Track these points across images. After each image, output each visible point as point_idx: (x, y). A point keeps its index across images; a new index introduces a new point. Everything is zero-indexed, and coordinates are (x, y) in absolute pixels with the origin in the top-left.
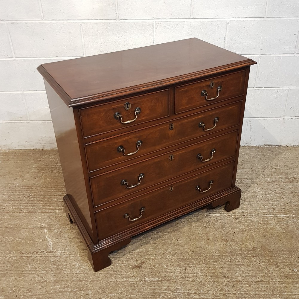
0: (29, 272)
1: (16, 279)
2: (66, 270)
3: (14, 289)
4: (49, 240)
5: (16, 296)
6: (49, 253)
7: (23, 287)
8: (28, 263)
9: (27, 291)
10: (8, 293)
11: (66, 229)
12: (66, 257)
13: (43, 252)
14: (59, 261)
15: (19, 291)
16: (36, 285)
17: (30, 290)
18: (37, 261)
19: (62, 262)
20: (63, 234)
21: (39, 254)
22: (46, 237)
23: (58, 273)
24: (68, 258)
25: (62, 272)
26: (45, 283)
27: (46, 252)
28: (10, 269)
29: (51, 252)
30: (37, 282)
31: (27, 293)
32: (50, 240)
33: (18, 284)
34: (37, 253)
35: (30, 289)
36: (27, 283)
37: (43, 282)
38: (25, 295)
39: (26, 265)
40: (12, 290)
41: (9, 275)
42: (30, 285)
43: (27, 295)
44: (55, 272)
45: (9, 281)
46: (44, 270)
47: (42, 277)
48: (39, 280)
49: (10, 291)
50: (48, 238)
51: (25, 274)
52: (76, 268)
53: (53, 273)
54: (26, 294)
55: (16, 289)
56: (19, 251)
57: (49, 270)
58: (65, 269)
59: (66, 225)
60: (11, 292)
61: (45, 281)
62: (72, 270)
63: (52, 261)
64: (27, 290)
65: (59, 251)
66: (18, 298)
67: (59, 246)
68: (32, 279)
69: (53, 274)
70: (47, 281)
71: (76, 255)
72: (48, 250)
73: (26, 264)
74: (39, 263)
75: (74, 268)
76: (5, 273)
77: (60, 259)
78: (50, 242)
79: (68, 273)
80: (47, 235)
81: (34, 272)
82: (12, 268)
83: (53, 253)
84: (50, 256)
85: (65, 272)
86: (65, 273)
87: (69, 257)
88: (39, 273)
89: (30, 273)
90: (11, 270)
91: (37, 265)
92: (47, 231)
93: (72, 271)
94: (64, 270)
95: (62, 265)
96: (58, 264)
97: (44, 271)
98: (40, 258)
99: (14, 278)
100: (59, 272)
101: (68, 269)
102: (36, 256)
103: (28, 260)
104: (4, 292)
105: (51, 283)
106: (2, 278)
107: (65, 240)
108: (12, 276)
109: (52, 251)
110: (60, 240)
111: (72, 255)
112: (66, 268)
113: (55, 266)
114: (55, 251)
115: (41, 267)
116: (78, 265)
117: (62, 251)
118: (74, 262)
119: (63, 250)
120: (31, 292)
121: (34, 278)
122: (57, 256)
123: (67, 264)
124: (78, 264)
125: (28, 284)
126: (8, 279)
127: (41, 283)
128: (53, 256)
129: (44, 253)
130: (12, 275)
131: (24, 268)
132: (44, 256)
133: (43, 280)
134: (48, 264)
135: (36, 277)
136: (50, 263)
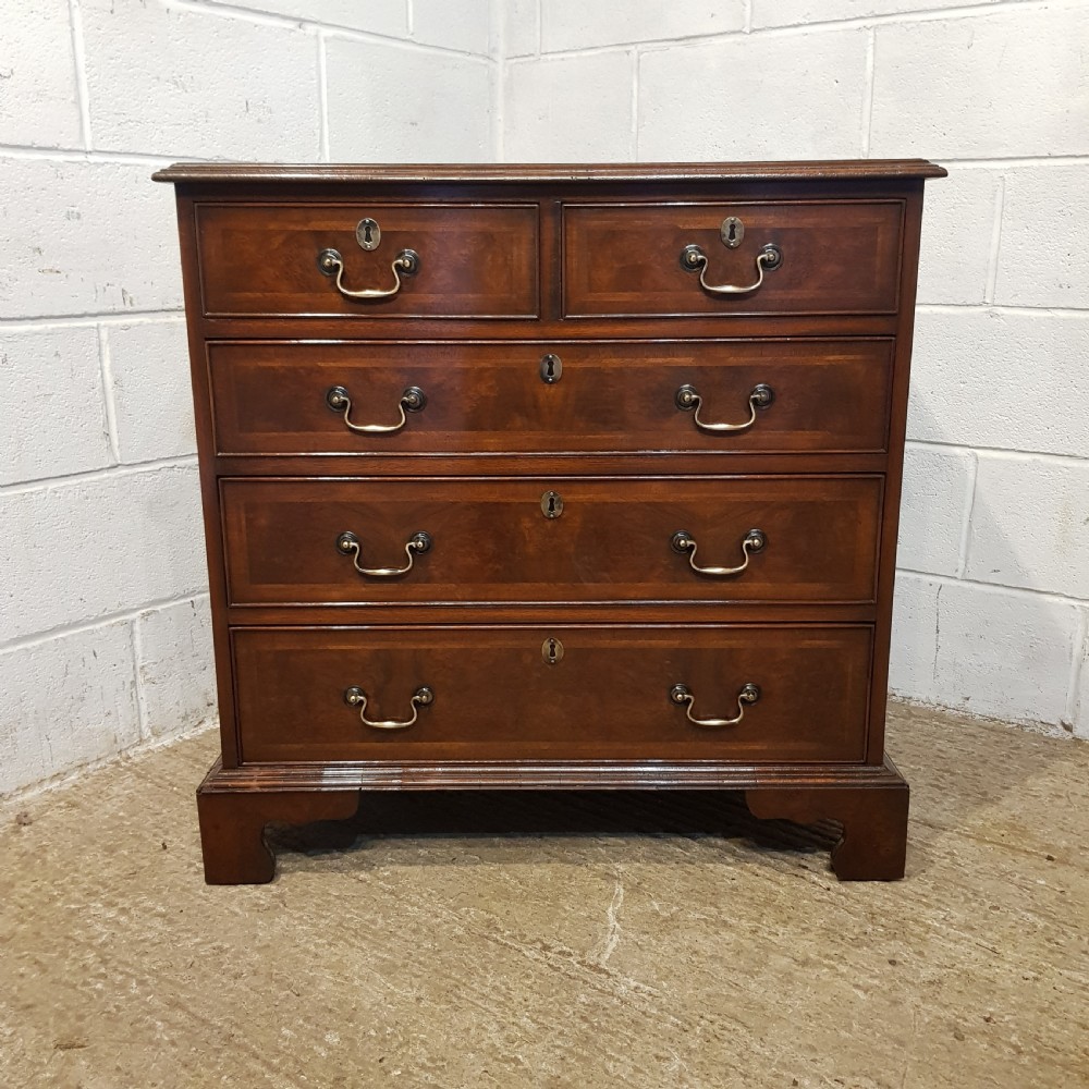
0: (477, 999)
1: (419, 999)
2: (618, 1060)
3: (389, 1030)
4: (613, 922)
5: (381, 1061)
6: (587, 970)
7: (423, 1042)
8: (493, 968)
9: (429, 1064)
10: (361, 1035)
11: (697, 916)
12: (644, 1013)
13: (570, 955)
14: (608, 1015)
15: (401, 1046)
16: (472, 1055)
17: (439, 1064)
18: (528, 976)
19: (618, 1023)
20: (678, 927)
21: (549, 954)
22: (610, 909)
23: (580, 1058)
24: (651, 1021)
25: (600, 1059)
26: (508, 1068)
27: (580, 959)
28: (422, 959)
29: (596, 968)
30: (484, 1047)
31: (423, 1067)
32: (618, 926)
33: (415, 1022)
34: (546, 948)
35: (443, 1060)
36: (448, 1034)
37: (507, 1060)
38: (410, 1074)
39: (481, 971)
40: (380, 1029)
41: (406, 976)
42: (454, 1046)
43: (418, 1076)
44: (571, 1044)
45: (392, 994)
46: (535, 1017)
47: (510, 1040)
48: (493, 1045)
49: (373, 1033)
50: (611, 917)
51: (459, 998)
52: (662, 1072)
53: (559, 1047)
54: (416, 1070)
55: (396, 1036)
56: (487, 916)
57: (552, 1029)
58: (617, 1056)
59: (704, 903)
60: (370, 1036)
61: (516, 1061)
62: (641, 1072)
63: (583, 1000)
64: (432, 1060)
65: (631, 980)
66: (383, 1069)
67: (637, 962)
68: (473, 1031)
69: (558, 1052)
70: (522, 1064)
71: (690, 1024)
72: (591, 958)
73: (485, 969)
74: (531, 987)
75: (652, 1069)
76: (399, 963)
77: (617, 1007)
78: (613, 933)
79: (618, 1077)
80: (614, 905)
81: (494, 1010)
82: (430, 958)
83: (604, 976)
84: (585, 982)
85: (610, 1066)
86: (607, 1072)
87: (659, 1019)
88: (512, 1020)
89: (480, 1003)
90: (420, 963)
91: (521, 989)
92: (622, 891)
93: (640, 1076)
94: (610, 1058)
95: (611, 1033)
96: (599, 1023)
97: (534, 1021)
98: (547, 971)
99: (412, 994)
100: (585, 1053)
101: (629, 1061)
102: (536, 956)
103: (500, 956)
104: (351, 1025)
105: (531, 1079)
106: (378, 975)
107: (672, 952)
108: (411, 986)
109: (603, 966)
110: (654, 942)
111: (672, 1018)
112: (621, 1051)
113: (585, 1026)
114: (613, 971)
115: (530, 1002)
116: (680, 1066)
117: (642, 986)
118: (666, 1045)
119: (644, 982)
120: (438, 1072)
121: (483, 1028)
122: (613, 995)
123: (633, 1040)
124: (678, 1061)
125: (448, 1038)
126: (392, 987)
127: (497, 1059)
128: (599, 987)
129: (571, 959)
130: (416, 982)
131: (470, 978)
132: (563, 969)
133: (506, 1053)
134: (560, 1005)
135: (490, 1028)
136: (572, 1004)
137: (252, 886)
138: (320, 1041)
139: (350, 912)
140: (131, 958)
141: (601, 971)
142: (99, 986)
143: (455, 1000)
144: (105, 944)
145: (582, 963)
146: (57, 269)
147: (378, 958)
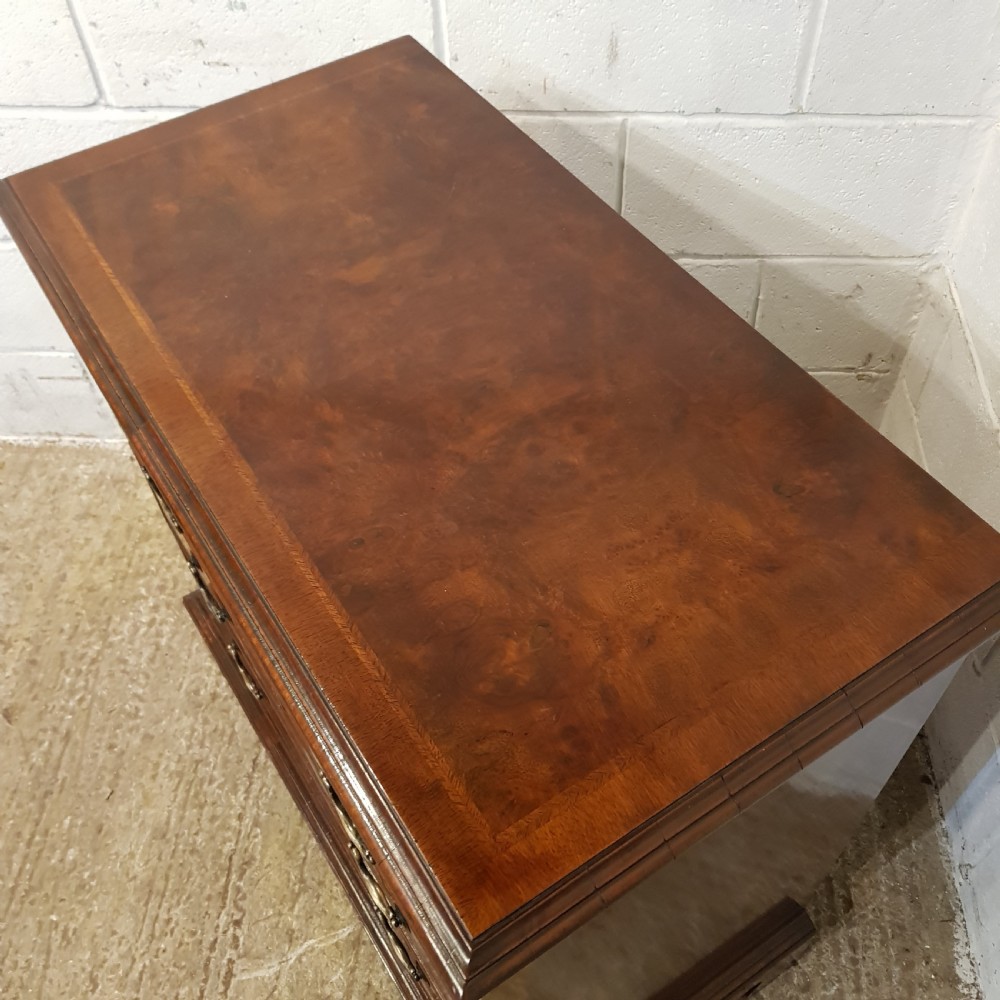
0: (151, 917)
1: (134, 878)
3: (94, 883)
4: (293, 956)
5: (61, 900)
6: (223, 973)
7: (90, 913)
8: (191, 903)
9: (70, 932)
10: (82, 869)
13: (237, 947)
15: (80, 902)
16: (89, 954)
18: (193, 934)
21: (232, 929)
22: (311, 942)
26: (86, 987)
27: (234, 958)
28: (181, 847)
29: (229, 977)
30: (100, 957)
31: (66, 931)
32: (291, 962)
34: (237, 923)
39: (184, 898)
40: (92, 877)
41: (156, 851)
42: (95, 936)
45: (133, 856)
46: (147, 970)
48: (105, 961)
49: (87, 875)
50: (300, 950)
54: (61, 928)
55: (89, 891)
60: (83, 876)
68: (115, 937)
70: (93, 993)
72: (239, 966)
73: (188, 898)
74: (181, 944)
76: (169, 836)
78: (280, 963)
80: (321, 941)
81: (144, 937)
82: (184, 851)
83: (221, 988)
84: (205, 981)
88: (137, 956)
89: (147, 921)
90: (175, 850)
91: (175, 940)
97: (142, 973)
98: (206, 944)
99: (139, 870)
102: (222, 924)
103: (209, 898)
106: (148, 833)
108: (146, 863)
109: (234, 981)
114: (232, 992)
115: (163, 956)
121: (120, 943)
125: (99, 927)
126: (140, 851)
127: (91, 974)
128: (205, 993)
129: (230, 952)
130: (153, 861)
131: (172, 896)
132: (214, 955)
133: (100, 976)
134: (168, 980)
135: (122, 947)
136: (173, 987)
137: (218, 670)
138: (68, 847)
139: (216, 756)
140: (103, 673)
141: (227, 984)
142: (68, 680)
143: (141, 904)
144: (111, 645)
145: (231, 961)
146: (225, 61)
147: (169, 818)
